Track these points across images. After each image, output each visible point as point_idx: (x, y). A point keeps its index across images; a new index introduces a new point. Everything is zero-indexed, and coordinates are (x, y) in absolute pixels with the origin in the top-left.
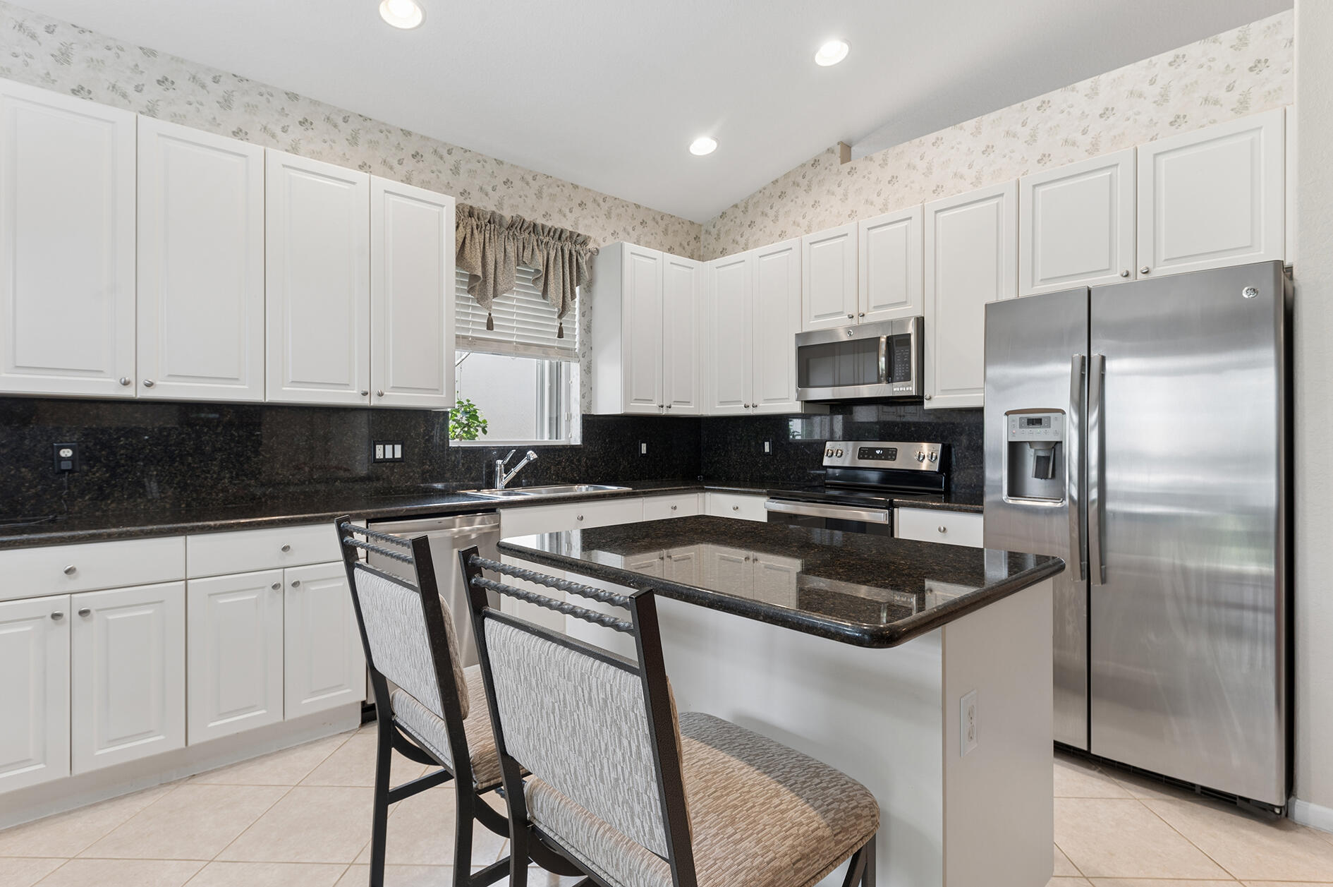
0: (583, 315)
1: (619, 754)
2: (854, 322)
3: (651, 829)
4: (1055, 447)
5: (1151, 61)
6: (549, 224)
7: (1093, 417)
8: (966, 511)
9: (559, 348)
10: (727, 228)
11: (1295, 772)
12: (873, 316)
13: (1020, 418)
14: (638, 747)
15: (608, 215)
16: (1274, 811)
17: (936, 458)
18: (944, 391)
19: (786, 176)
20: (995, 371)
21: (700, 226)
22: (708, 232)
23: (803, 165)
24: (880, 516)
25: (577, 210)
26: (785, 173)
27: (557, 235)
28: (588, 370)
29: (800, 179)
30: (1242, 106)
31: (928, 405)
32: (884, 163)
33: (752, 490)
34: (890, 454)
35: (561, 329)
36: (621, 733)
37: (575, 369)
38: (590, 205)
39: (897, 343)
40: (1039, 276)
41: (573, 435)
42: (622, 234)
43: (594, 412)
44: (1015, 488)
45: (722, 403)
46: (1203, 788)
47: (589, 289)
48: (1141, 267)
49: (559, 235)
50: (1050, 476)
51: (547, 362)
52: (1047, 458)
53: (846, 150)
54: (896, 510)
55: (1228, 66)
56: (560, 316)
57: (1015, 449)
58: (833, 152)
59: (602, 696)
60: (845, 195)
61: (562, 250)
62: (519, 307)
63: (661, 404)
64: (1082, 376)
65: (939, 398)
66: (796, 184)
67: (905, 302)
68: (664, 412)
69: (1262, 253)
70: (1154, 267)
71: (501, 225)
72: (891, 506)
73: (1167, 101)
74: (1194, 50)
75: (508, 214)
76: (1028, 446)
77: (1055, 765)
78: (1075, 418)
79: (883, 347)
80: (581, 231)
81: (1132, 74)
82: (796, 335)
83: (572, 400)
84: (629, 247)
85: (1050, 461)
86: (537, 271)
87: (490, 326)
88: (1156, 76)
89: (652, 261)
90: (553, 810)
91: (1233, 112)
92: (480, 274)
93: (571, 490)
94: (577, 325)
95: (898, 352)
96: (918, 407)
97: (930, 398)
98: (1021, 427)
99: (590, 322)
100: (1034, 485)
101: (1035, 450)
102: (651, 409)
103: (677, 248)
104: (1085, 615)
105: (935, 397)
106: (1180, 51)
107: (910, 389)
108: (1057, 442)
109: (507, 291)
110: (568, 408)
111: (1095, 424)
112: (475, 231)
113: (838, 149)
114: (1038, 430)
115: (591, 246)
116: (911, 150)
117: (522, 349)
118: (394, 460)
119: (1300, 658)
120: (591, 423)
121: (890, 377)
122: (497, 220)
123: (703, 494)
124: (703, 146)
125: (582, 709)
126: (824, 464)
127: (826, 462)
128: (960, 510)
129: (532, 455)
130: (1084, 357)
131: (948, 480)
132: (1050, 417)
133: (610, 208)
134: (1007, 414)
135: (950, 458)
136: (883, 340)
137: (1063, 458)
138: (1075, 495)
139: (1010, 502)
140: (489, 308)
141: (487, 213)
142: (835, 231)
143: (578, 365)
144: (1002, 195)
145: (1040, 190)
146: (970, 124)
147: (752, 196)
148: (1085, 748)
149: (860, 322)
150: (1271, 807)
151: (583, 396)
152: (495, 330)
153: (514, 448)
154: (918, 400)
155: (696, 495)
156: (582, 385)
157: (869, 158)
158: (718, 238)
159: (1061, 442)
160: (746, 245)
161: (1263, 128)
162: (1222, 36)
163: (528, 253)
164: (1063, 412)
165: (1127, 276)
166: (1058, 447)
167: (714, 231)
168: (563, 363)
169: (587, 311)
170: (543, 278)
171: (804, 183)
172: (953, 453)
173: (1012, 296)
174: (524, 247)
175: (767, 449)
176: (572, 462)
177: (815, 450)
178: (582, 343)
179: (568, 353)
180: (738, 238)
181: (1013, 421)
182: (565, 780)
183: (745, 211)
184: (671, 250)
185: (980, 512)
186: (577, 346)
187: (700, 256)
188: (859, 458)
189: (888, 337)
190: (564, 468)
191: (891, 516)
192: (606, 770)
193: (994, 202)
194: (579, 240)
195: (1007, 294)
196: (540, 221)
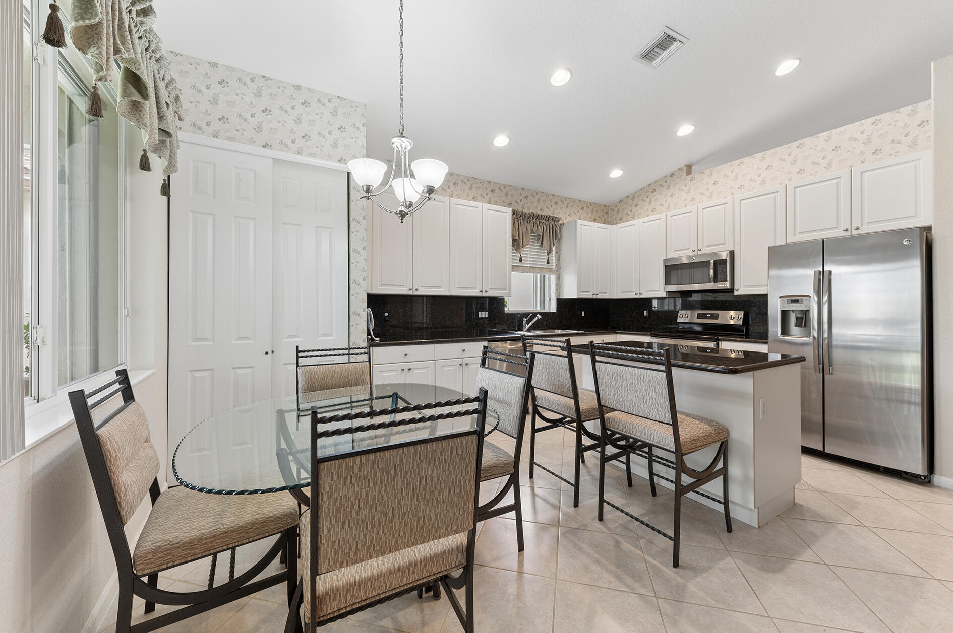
0: (557, 253)
1: (654, 394)
2: (695, 253)
3: (665, 415)
4: (806, 313)
5: (861, 123)
6: (543, 214)
7: (825, 298)
8: (759, 343)
9: (547, 268)
10: (623, 207)
11: (935, 462)
12: (706, 251)
13: (787, 299)
14: (662, 391)
15: (567, 207)
16: (920, 478)
17: (741, 318)
18: (745, 286)
19: (655, 182)
20: (773, 273)
21: (609, 207)
22: (612, 210)
23: (666, 176)
24: (712, 345)
25: (554, 206)
26: (655, 180)
27: (547, 219)
28: (559, 278)
29: (663, 183)
30: (914, 144)
31: (736, 293)
32: (711, 174)
33: (642, 333)
34: (715, 317)
35: (548, 260)
36: (655, 388)
37: (553, 278)
38: (560, 203)
39: (720, 264)
40: (798, 230)
41: (552, 308)
42: (573, 215)
43: (561, 297)
44: (785, 331)
45: (622, 292)
46: (884, 468)
47: (559, 241)
48: (854, 226)
49: (548, 218)
50: (803, 326)
51: (538, 275)
52: (802, 318)
53: (689, 169)
54: (720, 342)
55: (906, 124)
56: (548, 255)
57: (785, 314)
58: (682, 170)
59: (648, 379)
60: (689, 191)
61: (549, 225)
62: (531, 251)
63: (593, 293)
64: (820, 280)
65: (743, 288)
66: (661, 186)
67: (724, 244)
68: (595, 297)
69: (921, 219)
70: (862, 226)
71: (525, 217)
72: (717, 341)
73: (870, 142)
74: (886, 117)
75: (527, 211)
76: (791, 312)
77: (802, 457)
78: (816, 299)
79: (712, 265)
80: (556, 215)
81: (851, 129)
82: (664, 260)
83: (551, 291)
84: (579, 222)
85: (803, 320)
86: (539, 235)
87: (521, 261)
88: (865, 130)
89: (590, 227)
90: (617, 422)
91: (908, 147)
92: (518, 239)
93: (554, 332)
94: (554, 258)
95: (719, 268)
96: (730, 294)
97: (738, 290)
98: (788, 303)
99: (559, 256)
100: (794, 330)
101: (796, 314)
102: (589, 295)
103: (598, 219)
104: (822, 389)
105: (740, 289)
106: (878, 117)
107: (727, 285)
108: (807, 310)
109: (527, 245)
110: (550, 295)
111: (826, 302)
112: (516, 221)
113: (685, 168)
114: (797, 305)
115: (561, 222)
116: (726, 168)
117: (532, 269)
118: (485, 318)
119: (937, 410)
120: (561, 302)
121: (716, 279)
122: (524, 215)
123: (615, 335)
124: (616, 173)
125: (640, 383)
126: (678, 321)
127: (679, 320)
128: (755, 342)
129: (539, 316)
130: (820, 272)
131: (748, 329)
132: (803, 299)
133: (568, 203)
134: (780, 297)
135: (749, 318)
136: (712, 261)
137: (810, 319)
138: (816, 335)
139: (782, 338)
140: (520, 253)
141: (520, 212)
142: (685, 210)
143: (554, 276)
144: (777, 192)
145: (798, 190)
146: (759, 155)
147: (637, 192)
148: (822, 450)
149: (699, 253)
150: (919, 476)
151: (557, 290)
152: (523, 262)
153: (531, 313)
154: (731, 290)
155: (612, 335)
156: (556, 285)
157: (702, 173)
158: (618, 212)
159: (809, 310)
160: (634, 215)
161: (921, 160)
162: (902, 110)
163: (535, 228)
164: (810, 297)
165: (847, 230)
166: (807, 313)
167: (616, 209)
168: (547, 276)
169: (559, 251)
170: (541, 239)
171: (666, 185)
172: (750, 316)
173: (783, 243)
174: (534, 225)
175: (646, 314)
176: (552, 319)
177: (673, 315)
178: (556, 266)
179: (550, 271)
180: (629, 212)
181: (784, 300)
182: (630, 407)
183: (633, 199)
184: (595, 220)
185: (766, 343)
186: (554, 267)
187: (608, 221)
188: (697, 318)
189: (714, 261)
190: (549, 322)
191: (718, 345)
192: (648, 400)
193: (773, 195)
194: (555, 219)
195: (780, 242)
196: (540, 213)
